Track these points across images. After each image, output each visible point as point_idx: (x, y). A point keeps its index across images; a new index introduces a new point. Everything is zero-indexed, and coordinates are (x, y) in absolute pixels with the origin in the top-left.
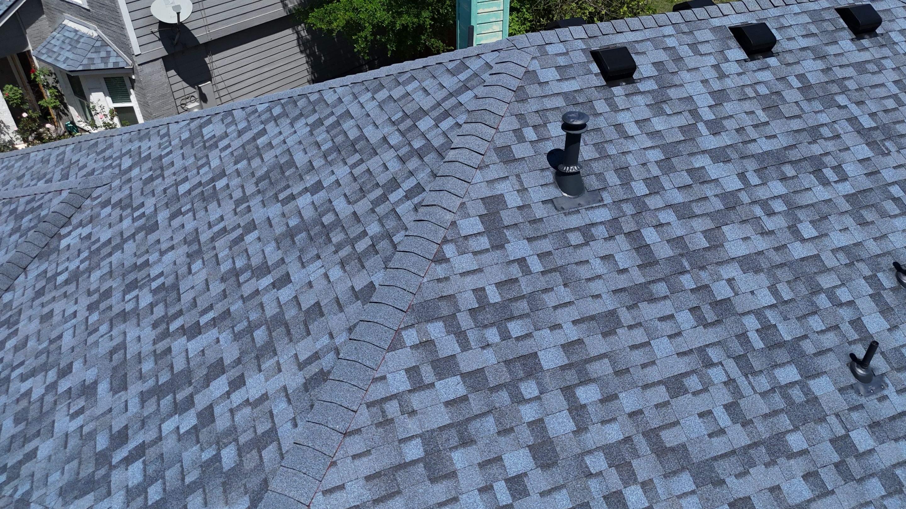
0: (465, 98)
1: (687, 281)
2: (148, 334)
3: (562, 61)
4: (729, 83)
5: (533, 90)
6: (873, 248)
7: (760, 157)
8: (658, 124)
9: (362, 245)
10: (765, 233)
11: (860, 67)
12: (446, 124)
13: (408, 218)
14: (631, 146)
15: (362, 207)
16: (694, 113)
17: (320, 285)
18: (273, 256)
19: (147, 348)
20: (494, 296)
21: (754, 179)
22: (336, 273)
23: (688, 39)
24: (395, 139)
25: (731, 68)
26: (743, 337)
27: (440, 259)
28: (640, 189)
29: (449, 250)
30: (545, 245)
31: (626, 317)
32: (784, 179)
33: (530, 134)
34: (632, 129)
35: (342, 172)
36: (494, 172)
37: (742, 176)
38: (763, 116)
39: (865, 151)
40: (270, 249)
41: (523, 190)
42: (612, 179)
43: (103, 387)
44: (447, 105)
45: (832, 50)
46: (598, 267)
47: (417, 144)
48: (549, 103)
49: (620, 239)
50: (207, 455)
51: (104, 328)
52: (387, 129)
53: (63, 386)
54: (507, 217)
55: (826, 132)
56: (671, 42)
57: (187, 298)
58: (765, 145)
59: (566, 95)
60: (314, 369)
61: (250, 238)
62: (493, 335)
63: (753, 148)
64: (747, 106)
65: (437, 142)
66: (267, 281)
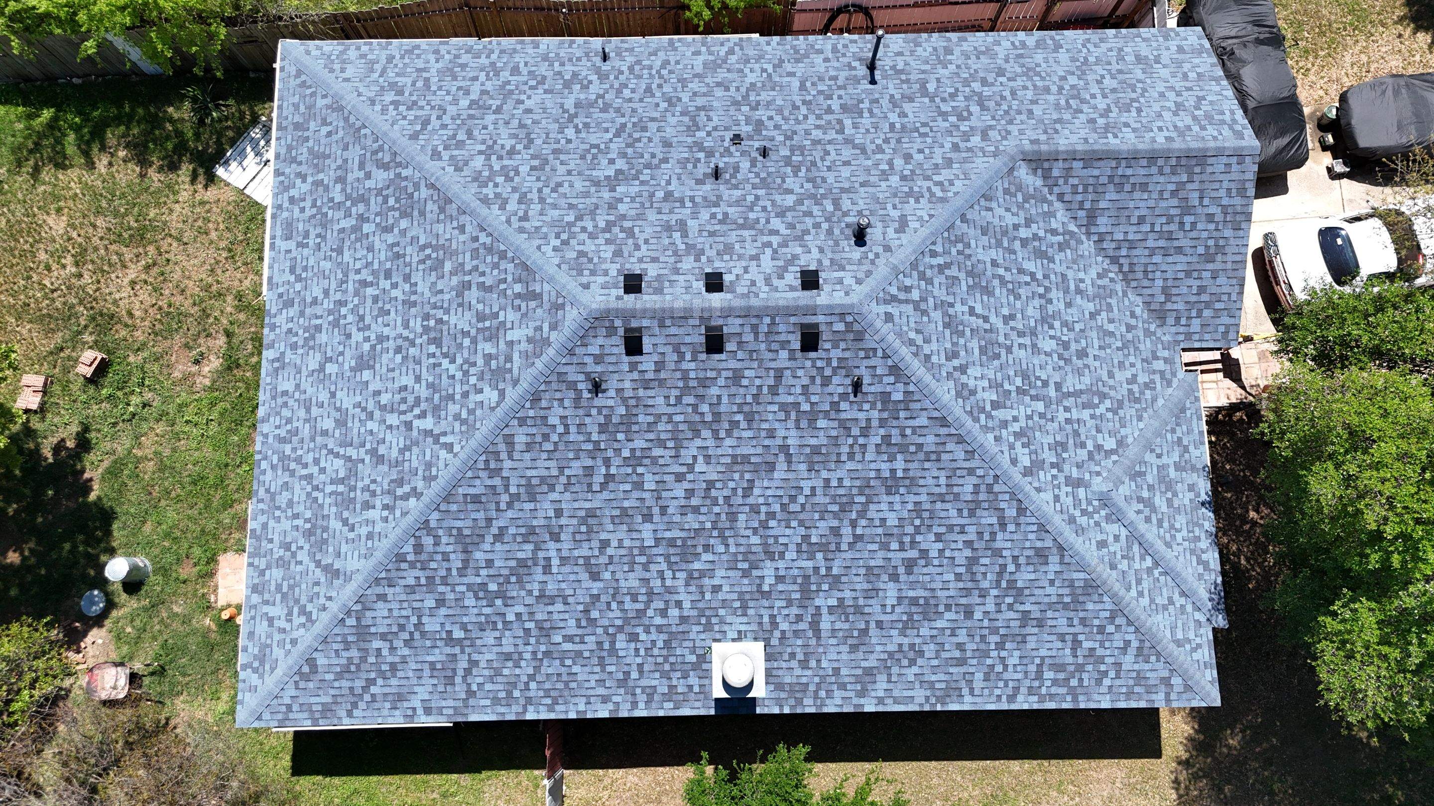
0: (894, 290)
1: (822, 191)
2: (1053, 294)
3: (838, 287)
4: (744, 264)
5: (861, 275)
6: (722, 187)
7: (752, 228)
8: (799, 250)
9: (960, 246)
10: (773, 201)
11: (655, 260)
12: (908, 282)
13: (940, 240)
14: (818, 243)
15: (953, 272)
16: (775, 252)
17: (980, 244)
18: (996, 282)
19: (1054, 290)
20: (912, 200)
21: (763, 221)
22: (973, 243)
23: (753, 289)
24: (931, 301)
25: (738, 271)
26: (808, 170)
27: (931, 216)
28: (825, 226)
29: (926, 218)
30: (882, 212)
31: (857, 185)
32: (746, 219)
33: (871, 256)
34: (815, 250)
35: (959, 307)
36: (897, 242)
37: (768, 222)
38: (737, 246)
39: (690, 223)
40: (997, 292)
41: (884, 234)
42: (837, 232)
43: (1072, 287)
44: (902, 296)
45: (666, 272)
46: (861, 202)
47: (923, 283)
48: (855, 268)
49: (845, 209)
50: (1027, 205)
51: (1078, 327)
52: (932, 314)
53: (1090, 307)
54: (896, 225)
55: (705, 234)
56: (767, 289)
57: (1037, 302)
58: (746, 233)
59: (844, 269)
60: (988, 204)
61: (1006, 311)
62: (916, 189)
63: (753, 232)
64: (743, 251)
65: (915, 274)
66: (1001, 271)
